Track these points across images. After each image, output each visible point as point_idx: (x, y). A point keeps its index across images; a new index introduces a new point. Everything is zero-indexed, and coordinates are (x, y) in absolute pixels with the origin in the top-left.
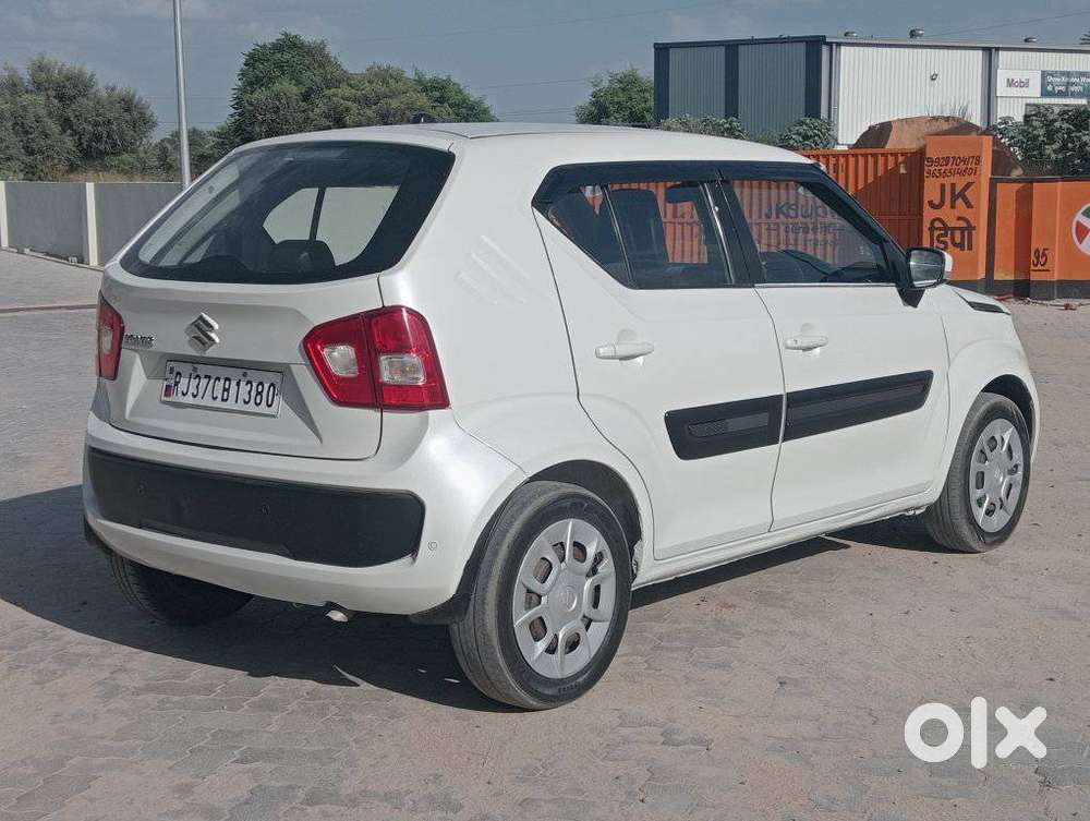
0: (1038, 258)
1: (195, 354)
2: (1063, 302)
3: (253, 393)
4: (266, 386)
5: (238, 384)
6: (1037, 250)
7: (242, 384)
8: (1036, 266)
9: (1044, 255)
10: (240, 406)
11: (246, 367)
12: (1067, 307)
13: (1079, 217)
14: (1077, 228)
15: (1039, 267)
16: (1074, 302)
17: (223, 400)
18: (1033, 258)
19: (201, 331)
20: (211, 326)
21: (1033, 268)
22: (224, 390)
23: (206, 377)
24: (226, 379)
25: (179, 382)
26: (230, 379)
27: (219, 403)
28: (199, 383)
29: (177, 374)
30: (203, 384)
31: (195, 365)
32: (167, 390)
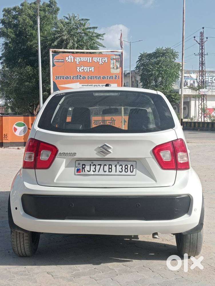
0: (5, 136)
1: (100, 157)
2: (17, 147)
3: (124, 169)
4: (129, 166)
5: (116, 166)
6: (4, 134)
7: (118, 166)
8: (4, 138)
9: (6, 135)
10: (118, 173)
11: (118, 161)
12: (18, 149)
13: (15, 126)
14: (14, 129)
15: (5, 139)
16: (20, 147)
17: (109, 172)
18: (3, 136)
19: (104, 149)
20: (110, 147)
21: (3, 139)
22: (109, 168)
23: (99, 165)
24: (109, 165)
25: (85, 167)
26: (111, 165)
27: (107, 173)
28: (96, 167)
29: (83, 165)
30: (98, 167)
31: (92, 161)
32: (78, 170)
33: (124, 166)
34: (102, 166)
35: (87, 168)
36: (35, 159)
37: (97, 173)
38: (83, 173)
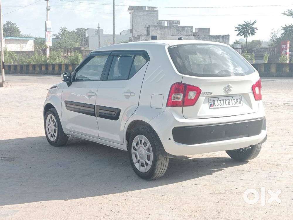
4: (238, 99)
7: (233, 100)
10: (233, 105)
19: (227, 89)
22: (228, 102)
23: (222, 100)
24: (228, 100)
25: (215, 103)
26: (229, 100)
27: (228, 106)
28: (221, 102)
29: (213, 101)
30: (222, 102)
31: (218, 98)
32: (211, 105)
33: (236, 100)
34: (224, 101)
35: (216, 103)
36: (184, 99)
37: (222, 106)
38: (215, 107)
